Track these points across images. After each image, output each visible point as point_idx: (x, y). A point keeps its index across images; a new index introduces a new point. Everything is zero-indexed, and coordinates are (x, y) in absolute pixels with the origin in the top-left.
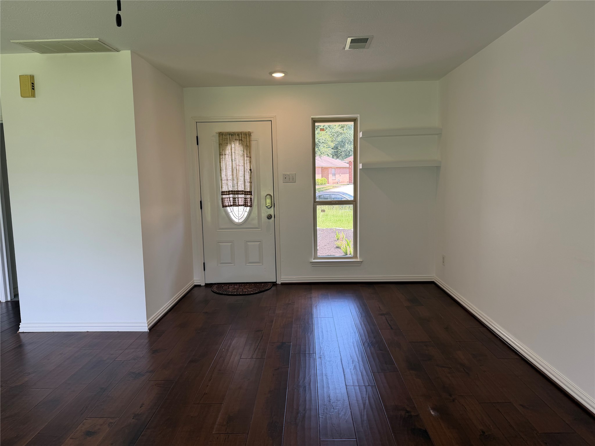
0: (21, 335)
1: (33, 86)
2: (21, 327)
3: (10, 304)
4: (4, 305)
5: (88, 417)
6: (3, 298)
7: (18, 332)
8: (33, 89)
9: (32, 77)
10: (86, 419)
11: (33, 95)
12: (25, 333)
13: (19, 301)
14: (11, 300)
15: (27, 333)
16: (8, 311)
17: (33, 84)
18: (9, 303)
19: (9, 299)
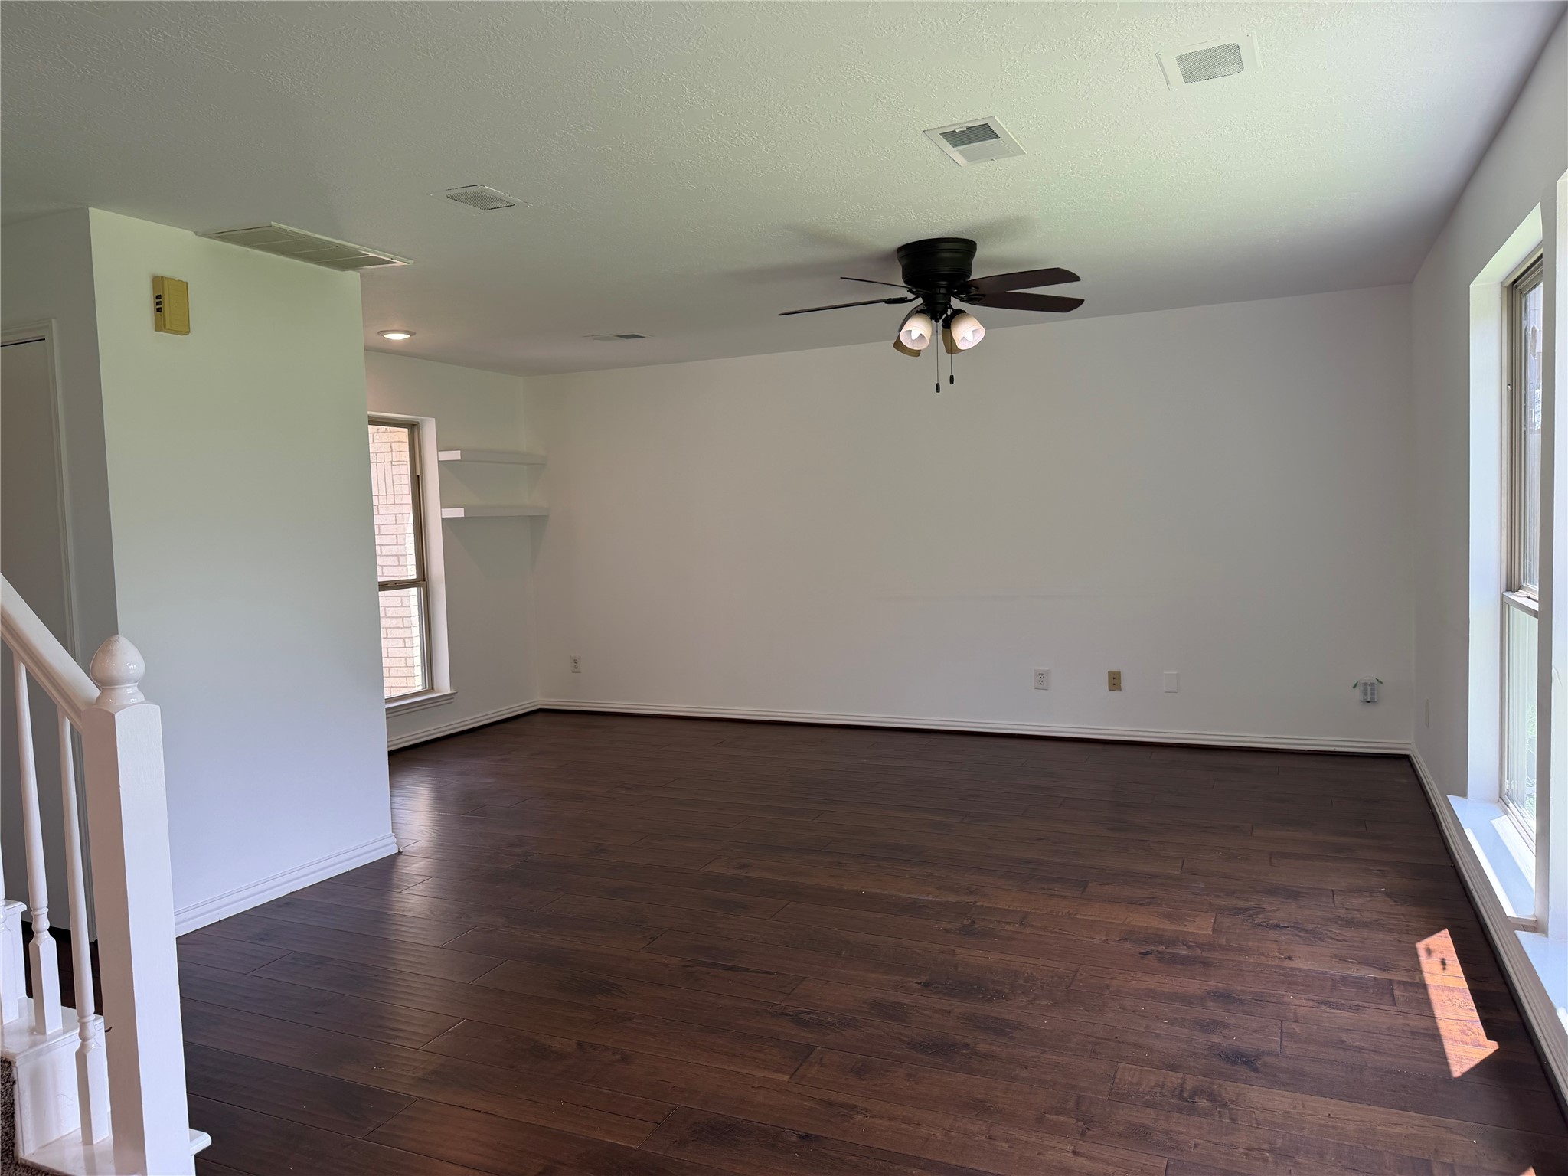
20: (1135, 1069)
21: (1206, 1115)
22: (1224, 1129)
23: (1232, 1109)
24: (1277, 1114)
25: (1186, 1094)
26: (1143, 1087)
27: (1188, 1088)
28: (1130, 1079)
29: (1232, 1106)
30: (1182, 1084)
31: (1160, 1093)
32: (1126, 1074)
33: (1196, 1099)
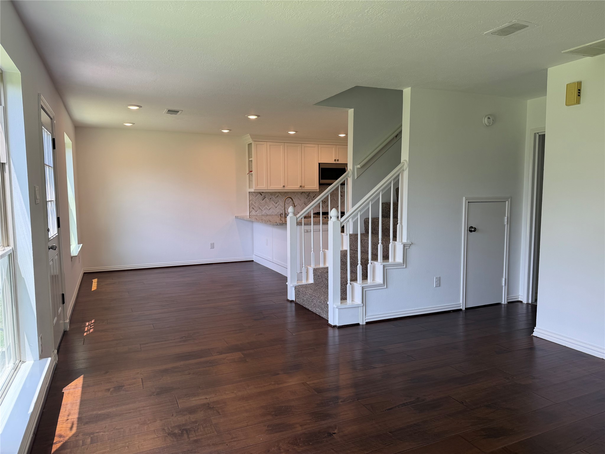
0: (534, 339)
1: (579, 93)
2: (535, 331)
3: (530, 307)
4: (525, 306)
5: (584, 449)
6: (525, 299)
7: (532, 335)
8: (579, 95)
9: (580, 83)
10: (581, 451)
11: (578, 102)
12: (538, 338)
13: (537, 305)
14: (532, 303)
15: (540, 339)
16: (527, 312)
17: (579, 90)
18: (530, 305)
19: (530, 302)
20: (209, 433)
21: (174, 427)
22: (166, 424)
23: (165, 433)
24: (148, 439)
25: (185, 432)
26: (201, 428)
27: (185, 435)
28: (208, 429)
29: (166, 434)
30: (188, 436)
31: (194, 428)
32: (211, 430)
33: (180, 432)
